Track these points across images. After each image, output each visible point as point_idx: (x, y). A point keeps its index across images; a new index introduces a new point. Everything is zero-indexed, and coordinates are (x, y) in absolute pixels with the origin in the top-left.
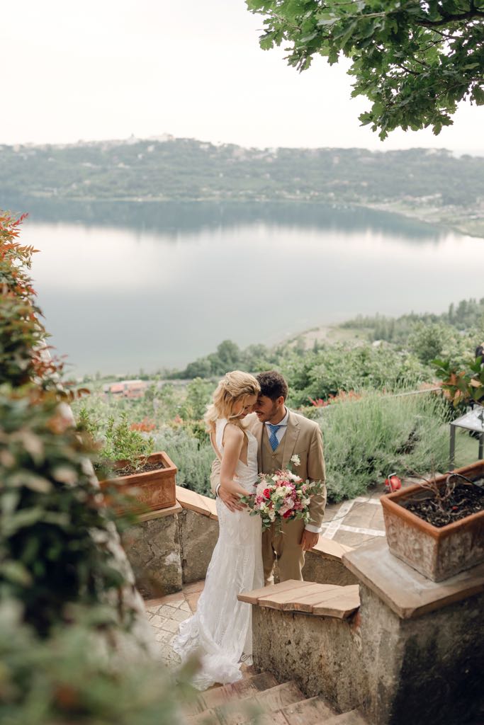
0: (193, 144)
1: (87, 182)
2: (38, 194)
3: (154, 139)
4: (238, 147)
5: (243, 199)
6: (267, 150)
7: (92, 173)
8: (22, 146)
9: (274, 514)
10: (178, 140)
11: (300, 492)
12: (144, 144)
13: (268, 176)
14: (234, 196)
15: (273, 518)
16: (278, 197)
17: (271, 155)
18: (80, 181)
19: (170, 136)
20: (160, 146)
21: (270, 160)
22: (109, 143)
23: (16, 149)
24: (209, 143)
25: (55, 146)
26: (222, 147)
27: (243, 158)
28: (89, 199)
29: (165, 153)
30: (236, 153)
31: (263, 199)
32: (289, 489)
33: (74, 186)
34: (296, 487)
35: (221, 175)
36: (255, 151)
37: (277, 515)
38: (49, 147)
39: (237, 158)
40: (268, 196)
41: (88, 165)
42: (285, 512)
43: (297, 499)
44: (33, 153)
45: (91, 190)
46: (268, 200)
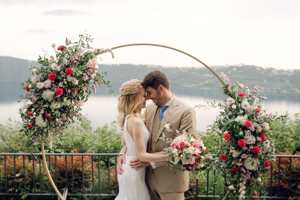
0: (253, 68)
1: (206, 82)
2: (186, 86)
3: (236, 65)
4: (274, 69)
5: (275, 91)
6: (288, 70)
7: (208, 78)
8: (183, 68)
9: (179, 161)
10: (247, 66)
11: (202, 157)
12: (232, 67)
13: (288, 82)
14: (271, 90)
15: (176, 162)
16: (293, 91)
17: (290, 73)
18: (204, 81)
19: (244, 64)
20: (238, 68)
21: (289, 75)
22: (217, 67)
23: (181, 69)
24: (261, 68)
25: (195, 68)
26: (266, 69)
27: (276, 74)
28: (207, 88)
29: (241, 71)
30: (273, 71)
31: (285, 92)
32: (198, 151)
33: (201, 83)
34: (202, 153)
35: (265, 81)
36: (282, 71)
37: (180, 162)
38: (193, 68)
39: (273, 74)
40: (287, 90)
41: (208, 75)
42: (187, 164)
43: (198, 160)
44: (187, 70)
45: (207, 85)
46: (287, 92)
